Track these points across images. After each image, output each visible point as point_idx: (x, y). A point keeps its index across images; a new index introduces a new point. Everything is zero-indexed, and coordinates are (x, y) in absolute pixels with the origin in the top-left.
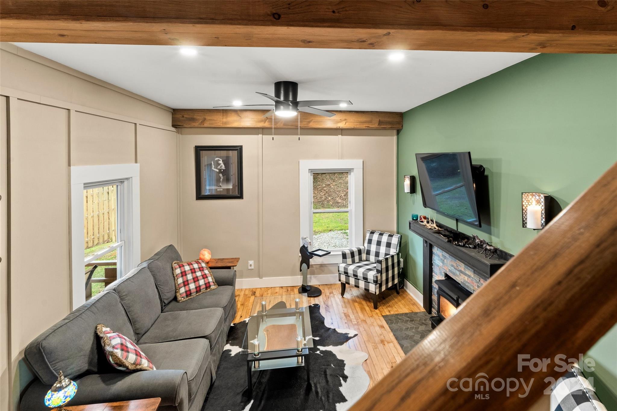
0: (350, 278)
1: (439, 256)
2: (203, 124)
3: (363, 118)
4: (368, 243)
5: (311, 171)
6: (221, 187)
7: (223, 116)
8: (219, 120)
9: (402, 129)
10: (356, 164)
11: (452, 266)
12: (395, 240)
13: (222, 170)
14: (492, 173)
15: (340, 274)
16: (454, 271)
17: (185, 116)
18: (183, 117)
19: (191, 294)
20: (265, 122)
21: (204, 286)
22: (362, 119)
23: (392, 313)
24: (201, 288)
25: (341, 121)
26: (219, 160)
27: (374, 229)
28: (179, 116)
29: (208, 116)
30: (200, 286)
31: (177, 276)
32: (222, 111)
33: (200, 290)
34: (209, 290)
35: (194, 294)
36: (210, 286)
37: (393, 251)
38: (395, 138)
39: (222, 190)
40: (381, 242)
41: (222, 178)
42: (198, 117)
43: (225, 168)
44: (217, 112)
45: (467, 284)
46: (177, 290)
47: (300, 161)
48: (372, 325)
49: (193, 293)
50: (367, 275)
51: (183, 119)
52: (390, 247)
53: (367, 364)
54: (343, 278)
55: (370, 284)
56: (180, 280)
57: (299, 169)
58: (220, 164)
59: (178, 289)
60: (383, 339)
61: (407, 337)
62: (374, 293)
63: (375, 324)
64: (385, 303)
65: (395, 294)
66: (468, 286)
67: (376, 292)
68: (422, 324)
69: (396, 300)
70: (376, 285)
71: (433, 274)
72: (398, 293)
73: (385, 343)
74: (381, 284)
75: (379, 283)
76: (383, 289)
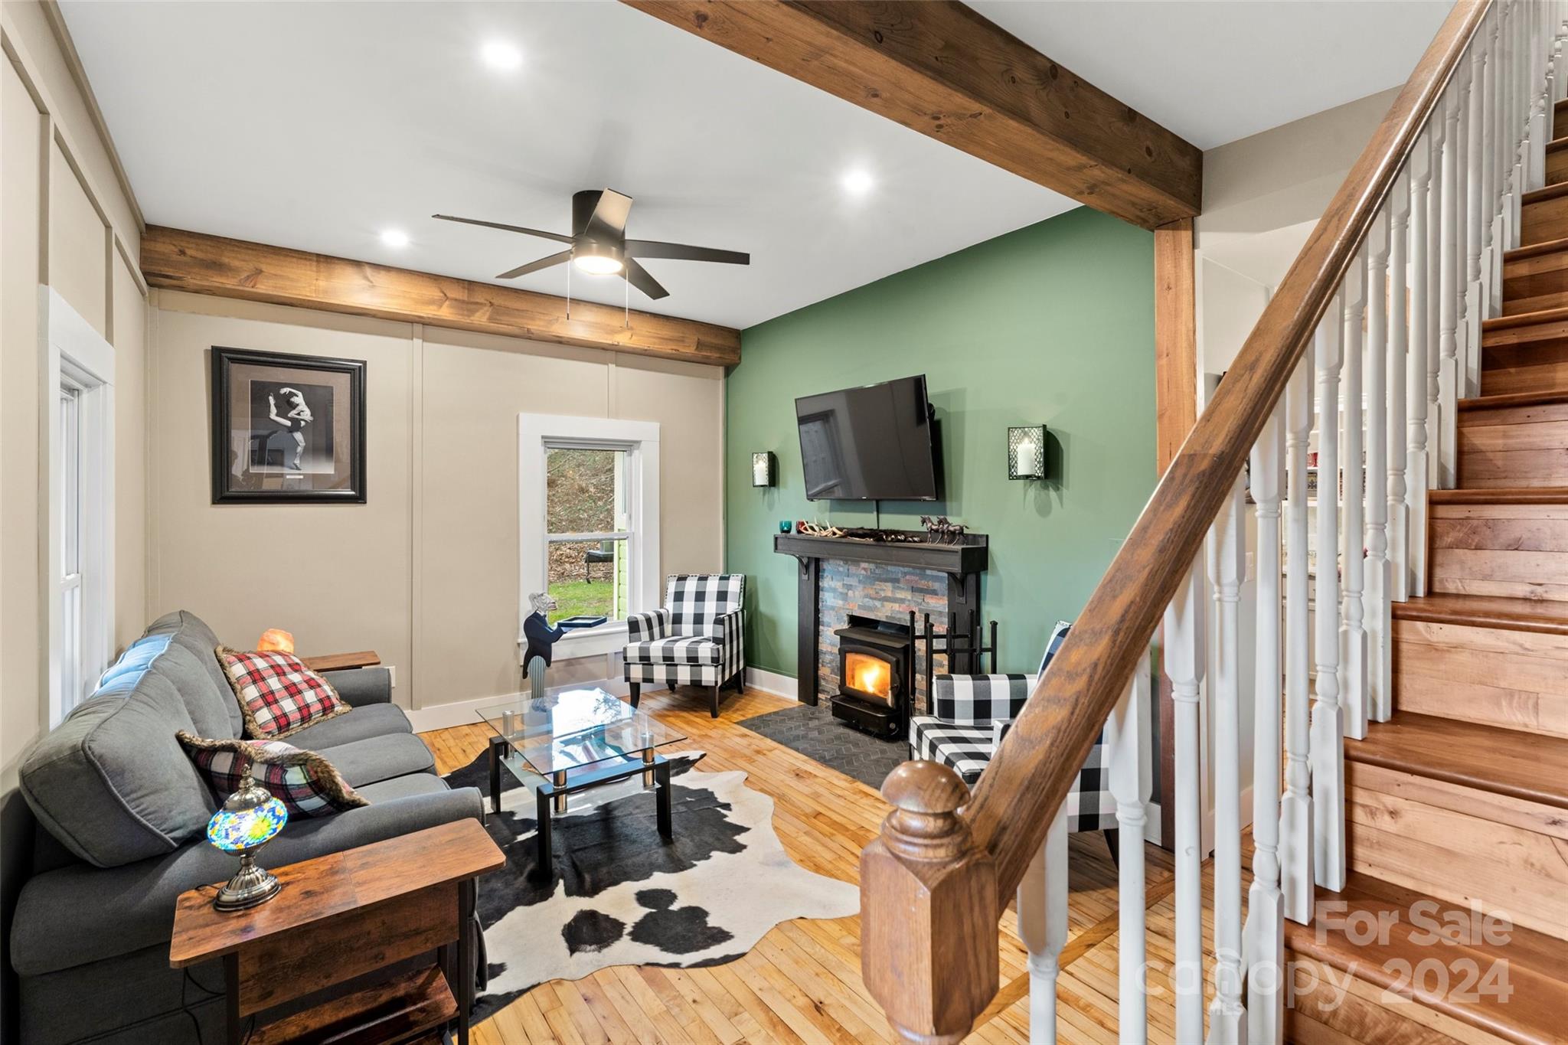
0: (655, 667)
1: (834, 590)
2: (251, 285)
3: (667, 331)
4: (675, 601)
5: (547, 441)
6: (298, 469)
7: (318, 271)
8: (307, 284)
9: (738, 364)
10: (645, 430)
11: (866, 596)
12: (734, 585)
13: (303, 423)
14: (949, 414)
15: (629, 664)
16: (871, 603)
17: (189, 252)
18: (182, 253)
19: (289, 724)
20: (441, 306)
21: (319, 707)
22: (664, 333)
23: (750, 716)
24: (312, 710)
25: (622, 330)
26: (292, 395)
27: (683, 573)
28: (164, 247)
29: (270, 264)
30: (307, 706)
31: (241, 681)
32: (315, 259)
33: (310, 715)
34: (331, 715)
35: (295, 725)
36: (333, 706)
37: (732, 606)
38: (721, 383)
39: (302, 477)
40: (704, 593)
41: (302, 444)
42: (236, 263)
43: (311, 418)
44: (301, 259)
45: (899, 616)
46: (248, 717)
47: (522, 416)
48: (724, 736)
49: (294, 723)
50: (697, 652)
51: (182, 258)
52: (726, 600)
53: (750, 782)
54: (637, 672)
55: (703, 668)
56: (251, 692)
57: (518, 434)
58: (298, 405)
59: (250, 713)
60: (758, 749)
61: (797, 738)
62: (714, 684)
63: (728, 735)
64: (728, 708)
65: (735, 694)
66: (900, 619)
67: (716, 682)
68: (811, 719)
69: (743, 701)
70: (716, 667)
71: (821, 627)
72: (741, 692)
73: (765, 752)
74: (724, 665)
75: (721, 662)
76: (727, 677)
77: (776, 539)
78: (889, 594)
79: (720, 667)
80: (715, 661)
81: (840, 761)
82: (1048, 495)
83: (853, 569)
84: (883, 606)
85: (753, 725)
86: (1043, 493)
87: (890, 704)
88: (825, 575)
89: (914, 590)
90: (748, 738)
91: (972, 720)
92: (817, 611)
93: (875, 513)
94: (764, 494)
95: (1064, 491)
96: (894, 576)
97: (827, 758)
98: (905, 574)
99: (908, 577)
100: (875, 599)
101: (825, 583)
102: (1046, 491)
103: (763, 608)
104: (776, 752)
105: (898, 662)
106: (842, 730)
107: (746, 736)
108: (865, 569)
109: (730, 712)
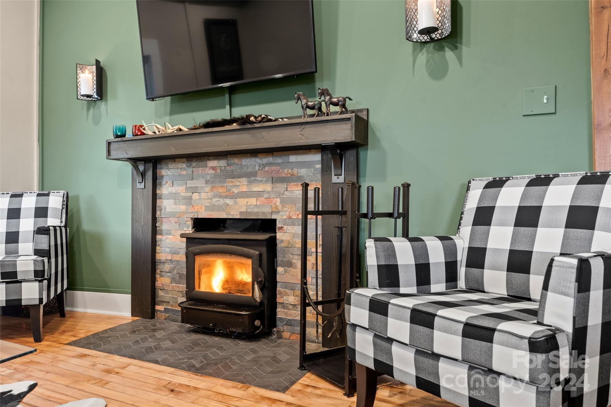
11: (216, 196)
12: (55, 203)
23: (82, 336)
37: (54, 223)
48: (56, 360)
52: (46, 216)
55: (23, 284)
60: (107, 367)
61: (149, 350)
62: (37, 302)
63: (61, 357)
64: (52, 331)
65: (56, 318)
66: (257, 213)
67: (41, 300)
68: (154, 330)
69: (68, 323)
70: (40, 281)
71: (158, 237)
72: (63, 315)
73: (117, 370)
74: (49, 280)
75: (46, 277)
76: (52, 295)
77: (109, 144)
78: (244, 189)
79: (45, 282)
80: (39, 275)
81: (214, 368)
82: (444, 57)
83: (199, 171)
84: (236, 203)
85: (91, 344)
86: (437, 55)
87: (258, 300)
88: (164, 182)
89: (274, 181)
90: (89, 358)
91: (415, 288)
92: (154, 219)
93: (228, 107)
94: (88, 109)
95: (465, 49)
96: (250, 170)
97: (198, 366)
98: (264, 166)
99: (266, 169)
100: (226, 197)
101: (165, 190)
102: (441, 53)
103: (86, 226)
104: (131, 368)
105: (260, 255)
106: (195, 337)
107: (85, 356)
108: (214, 168)
109: (56, 335)
